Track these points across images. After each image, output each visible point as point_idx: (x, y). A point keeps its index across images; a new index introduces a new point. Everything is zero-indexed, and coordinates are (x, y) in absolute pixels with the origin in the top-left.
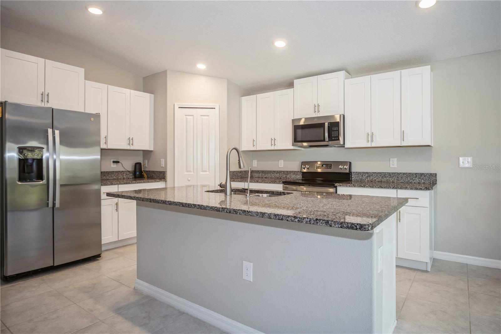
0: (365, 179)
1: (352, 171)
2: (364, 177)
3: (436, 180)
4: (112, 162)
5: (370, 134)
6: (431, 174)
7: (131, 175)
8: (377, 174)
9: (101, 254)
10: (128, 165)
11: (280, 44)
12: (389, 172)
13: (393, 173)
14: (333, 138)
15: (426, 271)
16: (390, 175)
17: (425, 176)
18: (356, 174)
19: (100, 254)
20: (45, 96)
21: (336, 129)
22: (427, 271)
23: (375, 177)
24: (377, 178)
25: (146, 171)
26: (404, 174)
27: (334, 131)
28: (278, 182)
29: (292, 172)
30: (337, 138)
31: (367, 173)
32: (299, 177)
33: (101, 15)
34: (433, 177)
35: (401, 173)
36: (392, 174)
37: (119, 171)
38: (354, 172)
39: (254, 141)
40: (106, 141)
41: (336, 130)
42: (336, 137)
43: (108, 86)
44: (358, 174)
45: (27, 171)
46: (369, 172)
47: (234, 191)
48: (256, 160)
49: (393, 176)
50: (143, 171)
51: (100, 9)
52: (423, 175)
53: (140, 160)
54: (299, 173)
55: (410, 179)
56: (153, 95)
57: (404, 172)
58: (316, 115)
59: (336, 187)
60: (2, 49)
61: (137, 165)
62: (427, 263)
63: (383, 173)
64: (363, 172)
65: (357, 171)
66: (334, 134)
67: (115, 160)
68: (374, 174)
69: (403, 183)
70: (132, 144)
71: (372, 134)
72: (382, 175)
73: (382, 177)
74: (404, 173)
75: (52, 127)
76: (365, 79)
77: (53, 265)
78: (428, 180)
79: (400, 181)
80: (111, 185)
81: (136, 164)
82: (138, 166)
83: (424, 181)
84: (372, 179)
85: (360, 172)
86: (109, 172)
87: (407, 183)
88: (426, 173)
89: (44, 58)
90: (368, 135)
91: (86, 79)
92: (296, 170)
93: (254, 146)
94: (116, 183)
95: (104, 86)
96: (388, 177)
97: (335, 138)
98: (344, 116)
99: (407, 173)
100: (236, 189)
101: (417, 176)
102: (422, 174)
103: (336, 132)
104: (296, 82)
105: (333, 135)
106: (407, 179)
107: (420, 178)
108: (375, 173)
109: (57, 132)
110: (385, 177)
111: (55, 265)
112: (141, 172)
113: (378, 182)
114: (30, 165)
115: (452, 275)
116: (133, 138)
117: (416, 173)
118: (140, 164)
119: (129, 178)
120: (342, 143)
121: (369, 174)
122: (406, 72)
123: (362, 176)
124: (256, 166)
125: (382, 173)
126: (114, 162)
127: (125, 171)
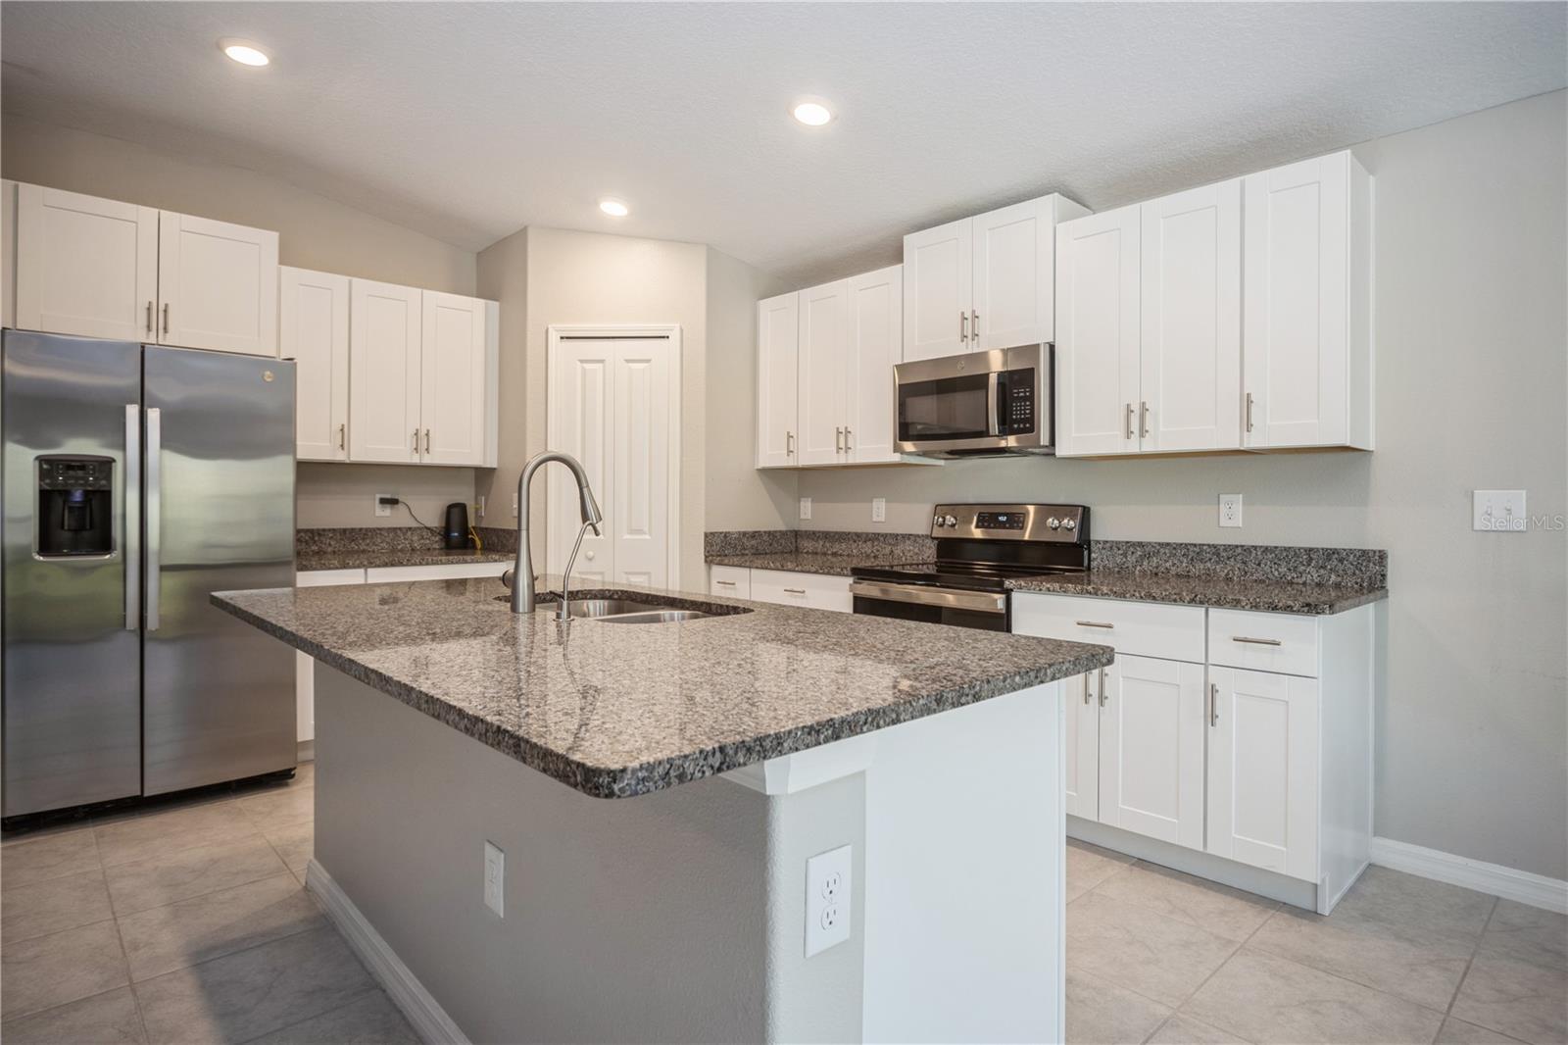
0: (1135, 567)
1: (1092, 538)
2: (1131, 559)
3: (1384, 576)
4: (377, 501)
5: (1136, 407)
6: (1364, 551)
7: (437, 539)
8: (1175, 548)
9: (295, 768)
10: (426, 510)
11: (813, 114)
12: (1216, 543)
13: (1227, 548)
14: (1016, 426)
15: (1312, 915)
16: (1218, 555)
17: (1341, 561)
18: (1103, 548)
19: (291, 770)
20: (157, 315)
21: (1025, 392)
22: (1316, 913)
23: (1166, 561)
24: (1174, 565)
25: (482, 529)
26: (1266, 550)
27: (1019, 399)
28: (839, 570)
29: (909, 539)
30: (1028, 425)
31: (1141, 544)
32: (930, 553)
33: (265, 66)
34: (1371, 565)
35: (1255, 548)
36: (1225, 550)
37: (400, 529)
38: (1098, 542)
39: (790, 437)
40: (343, 441)
41: (1025, 399)
42: (1024, 421)
43: (350, 283)
44: (1111, 548)
45: (69, 526)
46: (1149, 541)
47: (616, 597)
48: (810, 499)
49: (1229, 558)
50: (474, 528)
51: (259, 51)
52: (1336, 556)
53: (464, 495)
54: (928, 542)
55: (1290, 570)
56: (497, 304)
57: (1266, 544)
58: (967, 347)
59: (1008, 593)
60: (5, 180)
61: (455, 511)
62: (1316, 885)
63: (1195, 545)
64: (1128, 542)
65: (1109, 539)
66: (1017, 411)
67: (388, 496)
68: (1162, 550)
69: (1264, 582)
70: (427, 449)
71: (1144, 409)
72: (1191, 554)
73: (1192, 560)
74: (1267, 548)
75: (139, 401)
76: (1124, 216)
77: (139, 793)
78: (1354, 574)
79: (1252, 575)
80: (341, 568)
81: (450, 507)
82: (455, 513)
83: (1339, 579)
84: (1157, 568)
85: (1116, 542)
86: (367, 529)
87: (1277, 582)
88: (1345, 550)
89: (157, 207)
90: (1129, 411)
91: (282, 262)
92: (920, 533)
93: (790, 452)
94: (358, 562)
95: (340, 281)
96: (1210, 559)
97: (1022, 426)
98: (1052, 348)
99: (1276, 547)
100: (622, 591)
101: (1311, 559)
102: (1330, 554)
103: (1025, 405)
104: (910, 241)
105: (1017, 414)
106: (1277, 570)
107: (1323, 567)
108: (1168, 544)
109: (154, 415)
110: (1201, 561)
111: (146, 794)
112: (465, 530)
113: (1178, 576)
114: (79, 508)
115: (1411, 941)
116: (428, 431)
117: (1311, 550)
118: (462, 507)
119: (429, 549)
120: (1044, 440)
121: (1146, 550)
122: (1260, 182)
123: (1125, 555)
124: (810, 517)
125: (1190, 544)
126: (383, 501)
127: (418, 528)
